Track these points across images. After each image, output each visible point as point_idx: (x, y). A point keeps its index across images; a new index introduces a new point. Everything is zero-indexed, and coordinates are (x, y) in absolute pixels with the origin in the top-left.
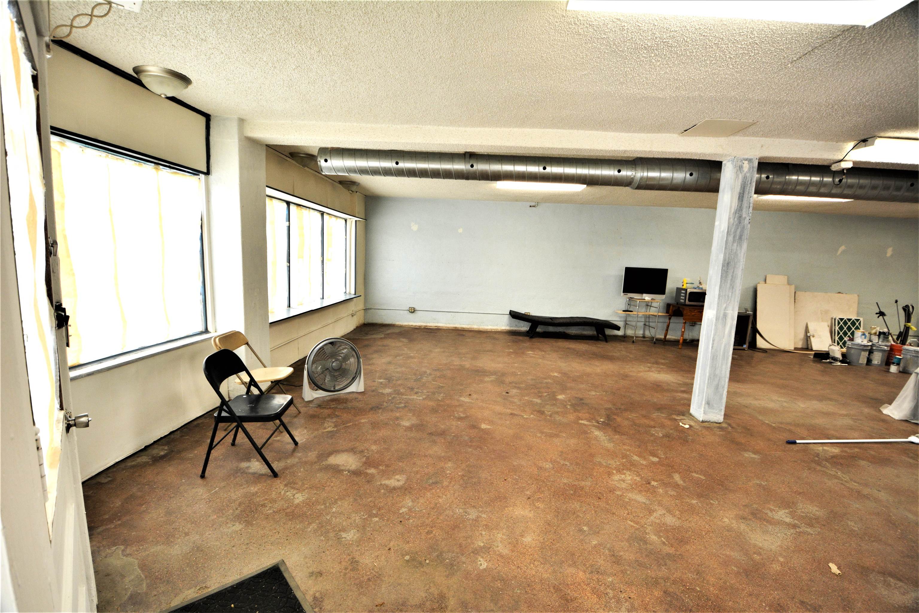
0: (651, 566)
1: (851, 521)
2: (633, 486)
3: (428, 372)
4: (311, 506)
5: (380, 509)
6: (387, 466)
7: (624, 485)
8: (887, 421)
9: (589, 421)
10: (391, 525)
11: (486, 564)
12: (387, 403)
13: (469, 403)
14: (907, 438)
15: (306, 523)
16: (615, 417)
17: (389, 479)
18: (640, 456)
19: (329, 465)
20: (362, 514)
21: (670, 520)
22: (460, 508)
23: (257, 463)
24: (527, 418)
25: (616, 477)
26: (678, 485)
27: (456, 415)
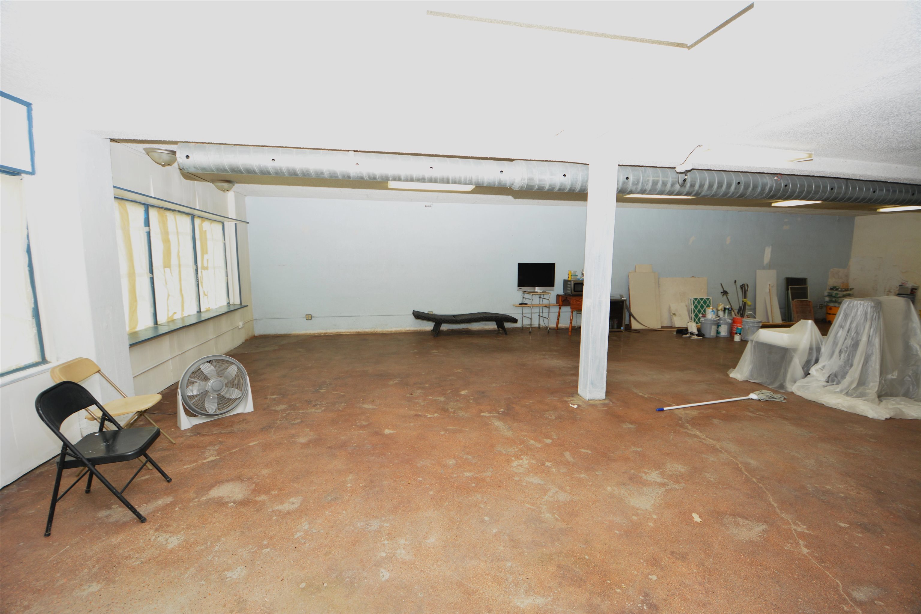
0: (546, 543)
1: (708, 473)
2: (530, 470)
3: (328, 381)
4: (189, 549)
5: (271, 538)
6: (280, 489)
7: (521, 470)
8: (733, 383)
9: (490, 412)
10: (285, 553)
11: (388, 575)
12: (281, 420)
13: (372, 409)
14: (748, 396)
15: (183, 569)
16: (514, 406)
17: (282, 503)
18: (536, 440)
19: (210, 499)
20: (251, 547)
21: (562, 497)
22: (361, 521)
23: (120, 509)
24: (431, 417)
25: (515, 464)
26: (568, 462)
27: (358, 424)
